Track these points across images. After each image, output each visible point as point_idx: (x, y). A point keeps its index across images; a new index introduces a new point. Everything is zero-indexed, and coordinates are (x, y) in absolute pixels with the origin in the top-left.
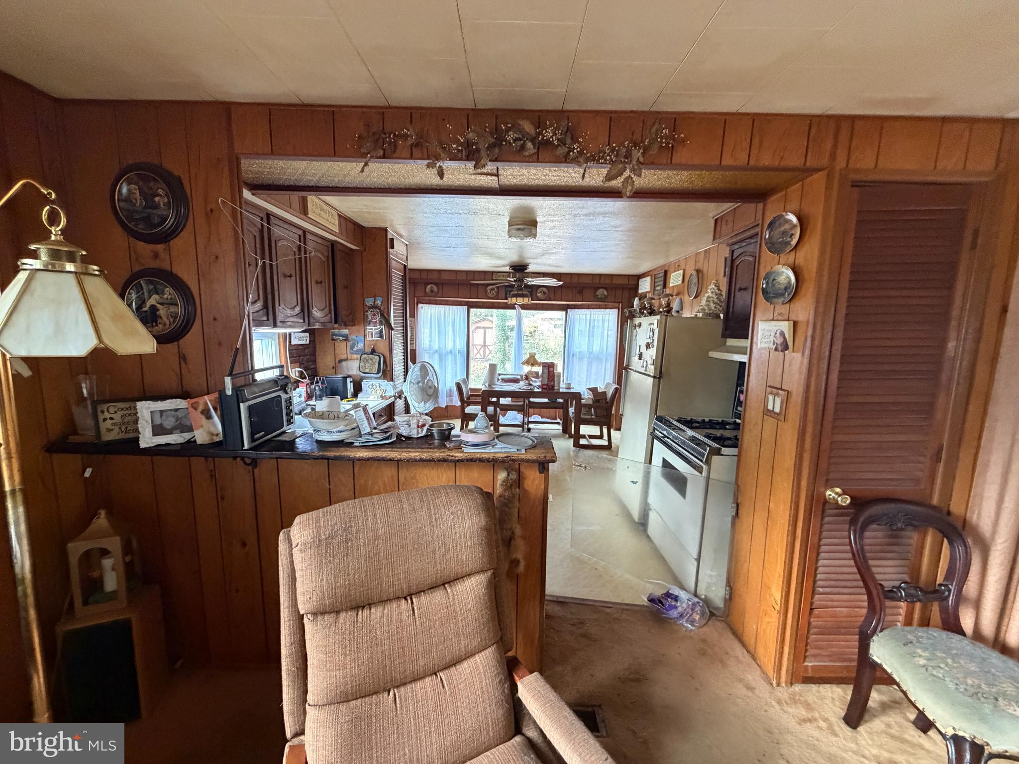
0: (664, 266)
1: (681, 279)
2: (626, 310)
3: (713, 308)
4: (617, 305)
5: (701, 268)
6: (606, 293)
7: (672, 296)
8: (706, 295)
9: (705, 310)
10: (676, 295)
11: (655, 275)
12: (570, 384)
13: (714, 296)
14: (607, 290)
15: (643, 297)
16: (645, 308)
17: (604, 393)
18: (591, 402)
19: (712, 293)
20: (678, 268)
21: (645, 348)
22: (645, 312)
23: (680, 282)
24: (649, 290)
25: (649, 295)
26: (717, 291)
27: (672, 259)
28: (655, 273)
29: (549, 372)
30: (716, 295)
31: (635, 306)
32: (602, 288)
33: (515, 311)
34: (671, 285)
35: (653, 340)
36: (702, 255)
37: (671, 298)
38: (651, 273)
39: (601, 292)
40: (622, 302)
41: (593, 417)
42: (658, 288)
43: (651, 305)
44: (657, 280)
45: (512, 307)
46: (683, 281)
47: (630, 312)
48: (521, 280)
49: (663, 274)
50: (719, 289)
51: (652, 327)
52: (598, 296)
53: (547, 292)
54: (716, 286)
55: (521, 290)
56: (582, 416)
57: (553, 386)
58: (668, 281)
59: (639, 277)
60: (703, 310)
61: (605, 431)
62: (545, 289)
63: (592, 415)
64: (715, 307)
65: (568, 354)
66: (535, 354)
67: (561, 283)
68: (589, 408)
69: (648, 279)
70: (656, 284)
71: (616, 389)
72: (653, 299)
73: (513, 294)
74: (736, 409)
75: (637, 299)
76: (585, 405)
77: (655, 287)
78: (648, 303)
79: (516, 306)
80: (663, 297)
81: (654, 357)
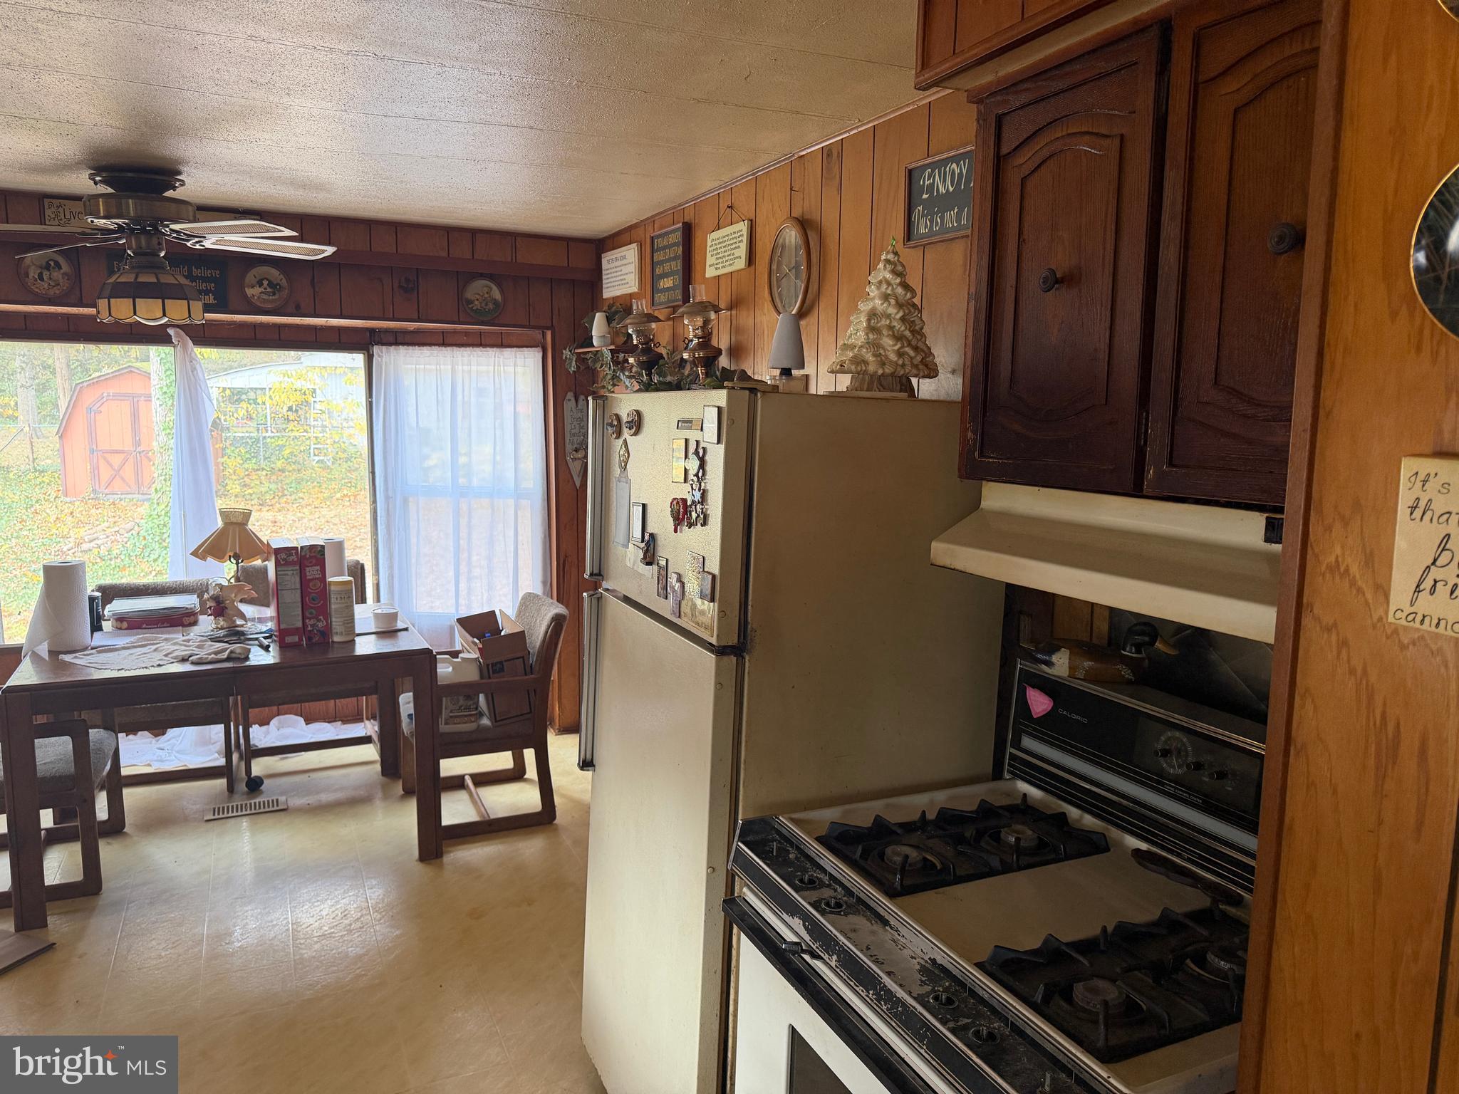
0: (676, 210)
1: (742, 251)
2: (566, 353)
3: (893, 357)
4: (537, 335)
5: (816, 217)
6: (497, 294)
7: (717, 310)
8: (864, 307)
9: (866, 363)
10: (730, 308)
11: (652, 239)
12: (393, 617)
13: (892, 310)
14: (499, 286)
15: (619, 310)
16: (628, 347)
17: (519, 638)
18: (472, 675)
19: (886, 297)
20: (729, 213)
21: (670, 522)
22: (631, 360)
23: (741, 264)
24: (635, 289)
25: (641, 306)
26: (900, 290)
27: (707, 183)
28: (651, 232)
29: (304, 582)
30: (900, 305)
31: (595, 342)
32: (482, 276)
33: (168, 349)
34: (710, 273)
35: (704, 494)
36: (815, 169)
37: (713, 316)
38: (640, 231)
39: (482, 291)
40: (552, 328)
41: (485, 721)
42: (667, 283)
43: (648, 341)
44: (659, 257)
45: (157, 336)
46: (751, 259)
47: (581, 359)
48: (148, 227)
49: (677, 237)
50: (905, 286)
51: (693, 435)
52: (470, 302)
53: (284, 283)
54: (894, 272)
55: (155, 267)
56: (444, 728)
57: (326, 633)
58: (697, 257)
59: (600, 245)
60: (858, 361)
61: (529, 754)
62: (274, 273)
63: (481, 715)
64: (900, 354)
65: (387, 498)
66: (247, 515)
67: (330, 250)
68: (468, 697)
69: (629, 254)
70: (658, 271)
71: (558, 621)
72: (651, 318)
73: (116, 284)
74: (1017, 744)
75: (599, 318)
76: (455, 689)
77: (654, 279)
78: (638, 333)
79: (171, 331)
80: (692, 314)
81: (714, 566)
